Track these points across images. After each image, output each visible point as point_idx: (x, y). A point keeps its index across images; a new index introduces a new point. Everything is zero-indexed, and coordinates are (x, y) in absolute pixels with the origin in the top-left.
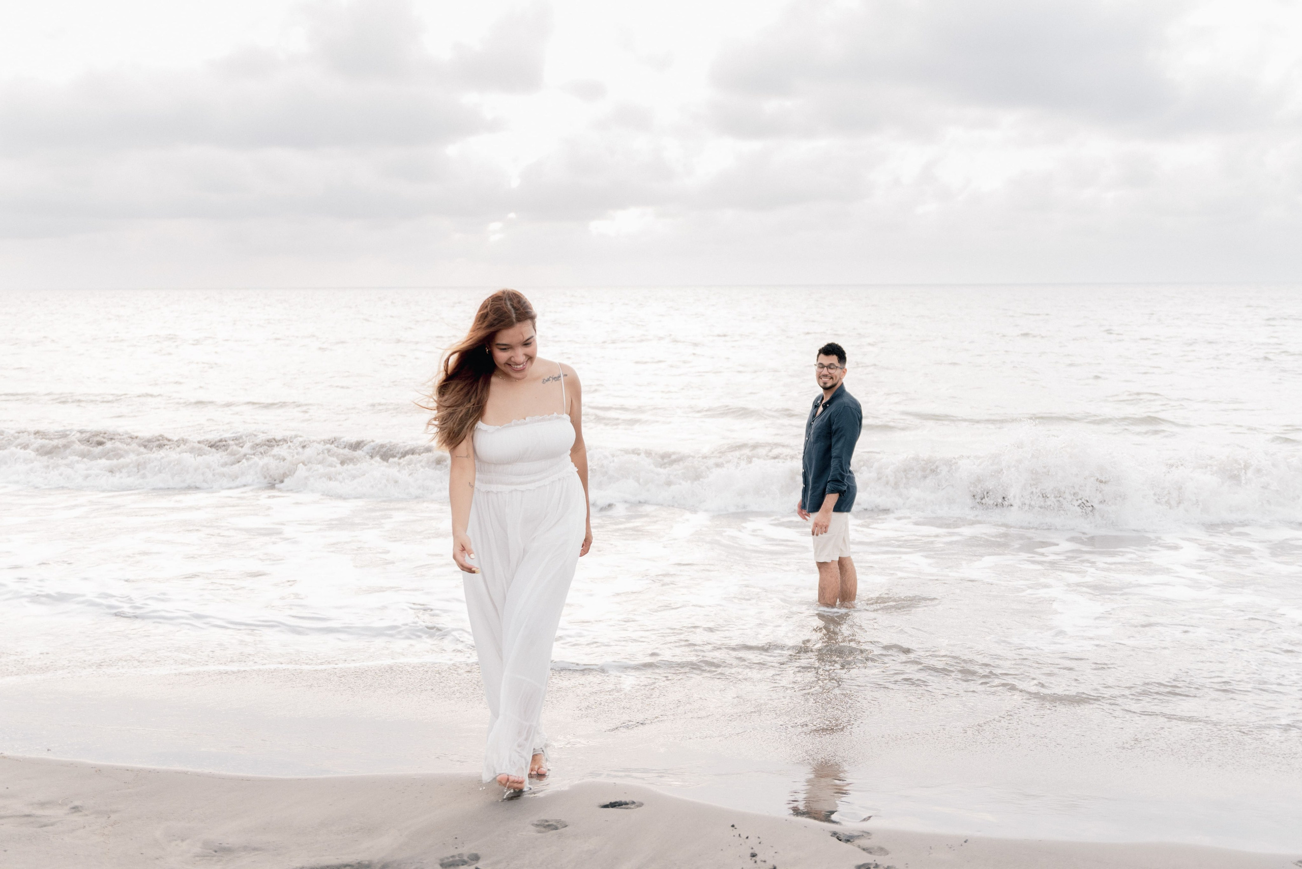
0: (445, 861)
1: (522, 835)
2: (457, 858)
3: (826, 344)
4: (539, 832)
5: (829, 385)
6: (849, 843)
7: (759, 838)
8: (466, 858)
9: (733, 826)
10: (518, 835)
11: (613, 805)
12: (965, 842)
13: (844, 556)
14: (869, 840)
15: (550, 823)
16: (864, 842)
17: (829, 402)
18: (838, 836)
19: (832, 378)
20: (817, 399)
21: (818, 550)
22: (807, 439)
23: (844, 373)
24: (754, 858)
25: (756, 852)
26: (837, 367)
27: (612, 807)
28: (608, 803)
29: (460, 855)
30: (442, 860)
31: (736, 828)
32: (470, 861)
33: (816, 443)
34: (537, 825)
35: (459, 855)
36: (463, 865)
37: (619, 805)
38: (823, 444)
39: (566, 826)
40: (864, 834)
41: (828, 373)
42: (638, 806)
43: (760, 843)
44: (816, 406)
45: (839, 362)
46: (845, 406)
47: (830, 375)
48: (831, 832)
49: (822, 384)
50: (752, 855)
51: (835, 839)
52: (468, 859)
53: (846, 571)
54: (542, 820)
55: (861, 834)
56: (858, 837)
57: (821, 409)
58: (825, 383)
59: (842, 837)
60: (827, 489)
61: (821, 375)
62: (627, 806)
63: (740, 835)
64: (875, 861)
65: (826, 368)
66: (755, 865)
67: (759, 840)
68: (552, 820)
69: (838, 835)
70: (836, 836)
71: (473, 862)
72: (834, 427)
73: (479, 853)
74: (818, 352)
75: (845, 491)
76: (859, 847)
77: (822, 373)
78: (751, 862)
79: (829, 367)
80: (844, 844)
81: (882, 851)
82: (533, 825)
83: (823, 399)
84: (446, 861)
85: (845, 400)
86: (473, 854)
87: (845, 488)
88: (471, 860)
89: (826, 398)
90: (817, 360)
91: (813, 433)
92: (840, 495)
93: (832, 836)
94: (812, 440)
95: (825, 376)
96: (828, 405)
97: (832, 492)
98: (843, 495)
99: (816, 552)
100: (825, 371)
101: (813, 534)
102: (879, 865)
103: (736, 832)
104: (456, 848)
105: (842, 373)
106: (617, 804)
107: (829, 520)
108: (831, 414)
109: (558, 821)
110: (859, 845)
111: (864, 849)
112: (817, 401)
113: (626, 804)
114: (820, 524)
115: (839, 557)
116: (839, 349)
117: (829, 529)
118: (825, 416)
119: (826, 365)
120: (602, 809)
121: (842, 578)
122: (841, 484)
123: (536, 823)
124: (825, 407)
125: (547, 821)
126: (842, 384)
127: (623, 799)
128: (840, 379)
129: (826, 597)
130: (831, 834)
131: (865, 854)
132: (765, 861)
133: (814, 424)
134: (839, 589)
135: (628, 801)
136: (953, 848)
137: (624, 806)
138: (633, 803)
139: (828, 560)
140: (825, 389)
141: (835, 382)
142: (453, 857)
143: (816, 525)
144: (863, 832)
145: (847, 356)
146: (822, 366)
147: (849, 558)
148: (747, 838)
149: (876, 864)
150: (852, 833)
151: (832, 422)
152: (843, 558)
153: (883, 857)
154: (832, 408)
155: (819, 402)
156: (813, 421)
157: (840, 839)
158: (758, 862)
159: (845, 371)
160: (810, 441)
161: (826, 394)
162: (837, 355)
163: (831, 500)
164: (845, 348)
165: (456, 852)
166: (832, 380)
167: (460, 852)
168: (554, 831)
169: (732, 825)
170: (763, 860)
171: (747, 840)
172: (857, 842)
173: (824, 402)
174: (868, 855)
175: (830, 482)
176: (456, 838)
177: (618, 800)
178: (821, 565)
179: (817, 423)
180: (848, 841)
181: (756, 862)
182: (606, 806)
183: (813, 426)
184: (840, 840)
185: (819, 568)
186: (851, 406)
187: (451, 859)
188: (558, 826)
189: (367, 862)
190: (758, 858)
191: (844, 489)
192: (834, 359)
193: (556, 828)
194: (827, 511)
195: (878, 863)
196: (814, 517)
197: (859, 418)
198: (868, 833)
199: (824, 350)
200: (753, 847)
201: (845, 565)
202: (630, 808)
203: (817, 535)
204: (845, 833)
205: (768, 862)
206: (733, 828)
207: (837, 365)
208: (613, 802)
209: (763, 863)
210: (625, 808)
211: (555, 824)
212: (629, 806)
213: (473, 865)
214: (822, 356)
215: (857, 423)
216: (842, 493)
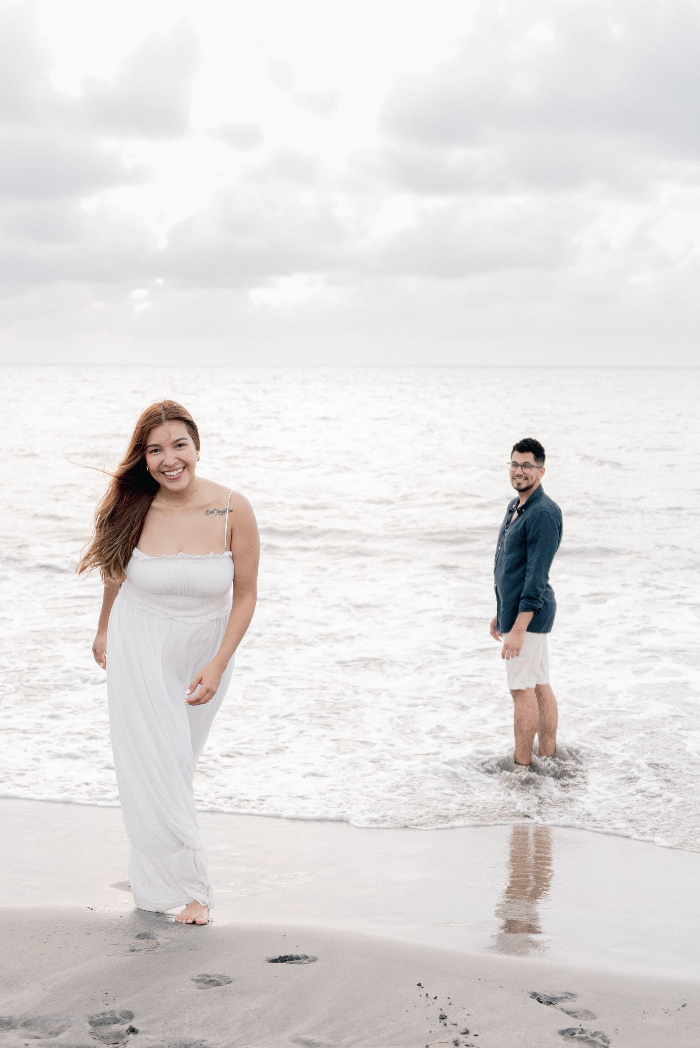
0: (94, 1019)
1: (181, 991)
2: (108, 1016)
3: (521, 439)
4: (200, 988)
5: (523, 486)
6: (551, 1005)
7: (449, 998)
8: (118, 1016)
9: (419, 985)
10: (176, 991)
11: (283, 960)
12: (683, 1006)
13: (542, 683)
14: (574, 1003)
15: (213, 978)
16: (568, 1005)
17: (525, 507)
18: (538, 998)
19: (527, 479)
20: (513, 503)
21: (512, 675)
22: (500, 548)
23: (542, 472)
24: (444, 1021)
25: (446, 1014)
26: (532, 466)
27: (282, 962)
28: (277, 957)
29: (112, 1012)
30: (92, 1017)
31: (422, 987)
32: (122, 1019)
33: (509, 553)
34: (197, 981)
35: (110, 1012)
36: (114, 1023)
37: (290, 960)
38: (517, 554)
39: (231, 982)
40: (568, 996)
41: (522, 473)
42: (311, 961)
43: (450, 1004)
44: (511, 512)
45: (535, 461)
46: (541, 512)
47: (524, 476)
48: (530, 993)
49: (516, 486)
50: (441, 1017)
51: (535, 1001)
52: (121, 1017)
53: (544, 701)
54: (204, 975)
55: (564, 996)
56: (561, 999)
57: (516, 514)
58: (519, 484)
59: (543, 999)
60: (520, 607)
61: (515, 475)
62: (299, 961)
63: (427, 995)
64: (580, 1026)
65: (520, 467)
66: (445, 1028)
67: (449, 1001)
68: (214, 976)
69: (538, 996)
70: (536, 998)
71: (127, 1020)
72: (530, 535)
73: (133, 1010)
74: (512, 448)
75: (540, 609)
76: (563, 1010)
77: (516, 473)
78: (439, 1025)
79: (525, 465)
80: (546, 1006)
81: (589, 1015)
82: (193, 980)
83: (519, 502)
84: (96, 1019)
85: (543, 504)
86: (126, 1011)
87: (541, 606)
88: (124, 1018)
89: (522, 501)
90: (511, 457)
91: (507, 542)
92: (535, 614)
93: (531, 997)
94: (505, 550)
95: (519, 476)
96: (524, 510)
97: (526, 609)
98: (539, 614)
99: (508, 679)
100: (519, 471)
101: (503, 657)
102: (585, 1031)
103: (423, 992)
104: (107, 1004)
105: (539, 473)
106: (287, 959)
107: (521, 642)
108: (526, 520)
109: (221, 977)
110: (562, 1008)
111: (568, 1013)
112: (512, 505)
113: (298, 958)
114: (511, 646)
115: (537, 685)
116: (534, 445)
117: (522, 652)
118: (520, 522)
119: (520, 464)
120: (270, 963)
121: (540, 709)
122: (536, 601)
123: (196, 978)
124: (520, 513)
125: (208, 976)
126: (540, 486)
127: (294, 953)
128: (538, 480)
129: (523, 730)
130: (530, 995)
131: (569, 1017)
132: (456, 1024)
133: (508, 532)
134: (538, 720)
135: (299, 956)
136: (669, 1013)
137: (295, 961)
138: (306, 957)
139: (523, 688)
140: (521, 491)
141: (531, 482)
142: (103, 1014)
143: (506, 647)
144: (566, 993)
145: (546, 453)
146: (515, 464)
147: (548, 686)
148: (436, 998)
149: (582, 1029)
150: (555, 994)
151: (528, 529)
152: (541, 685)
153: (589, 1022)
154: (528, 514)
155: (514, 506)
156: (507, 529)
157: (540, 1000)
158: (448, 1024)
159: (543, 470)
160: (503, 551)
161: (521, 496)
162: (533, 452)
163: (524, 618)
164: (543, 445)
165: (106, 1009)
166: (526, 481)
167: (110, 1010)
168: (217, 988)
169: (418, 983)
170: (454, 1022)
171: (435, 1001)
172: (560, 1004)
173: (520, 506)
174: (573, 1019)
175: (524, 599)
176: (106, 994)
177: (288, 953)
178: (516, 693)
179: (510, 531)
180: (549, 1003)
181: (445, 1025)
182: (275, 961)
183: (506, 534)
184: (541, 1002)
185: (514, 697)
186: (549, 511)
187: (101, 1017)
188: (221, 982)
189: (7, 1019)
190: (447, 1021)
191: (539, 607)
192: (529, 457)
193: (219, 984)
194: (519, 632)
195: (584, 1029)
196: (504, 638)
197: (558, 526)
198: (573, 995)
199: (519, 446)
200: (443, 1009)
201: (543, 694)
202: (302, 963)
203: (508, 658)
204: (547, 994)
205: (459, 1024)
206: (420, 987)
207: (532, 464)
208: (282, 956)
209: (454, 1026)
210: (296, 963)
211: (217, 979)
212: (301, 961)
213: (127, 1023)
214: (516, 453)
215: (556, 532)
216: (537, 612)
